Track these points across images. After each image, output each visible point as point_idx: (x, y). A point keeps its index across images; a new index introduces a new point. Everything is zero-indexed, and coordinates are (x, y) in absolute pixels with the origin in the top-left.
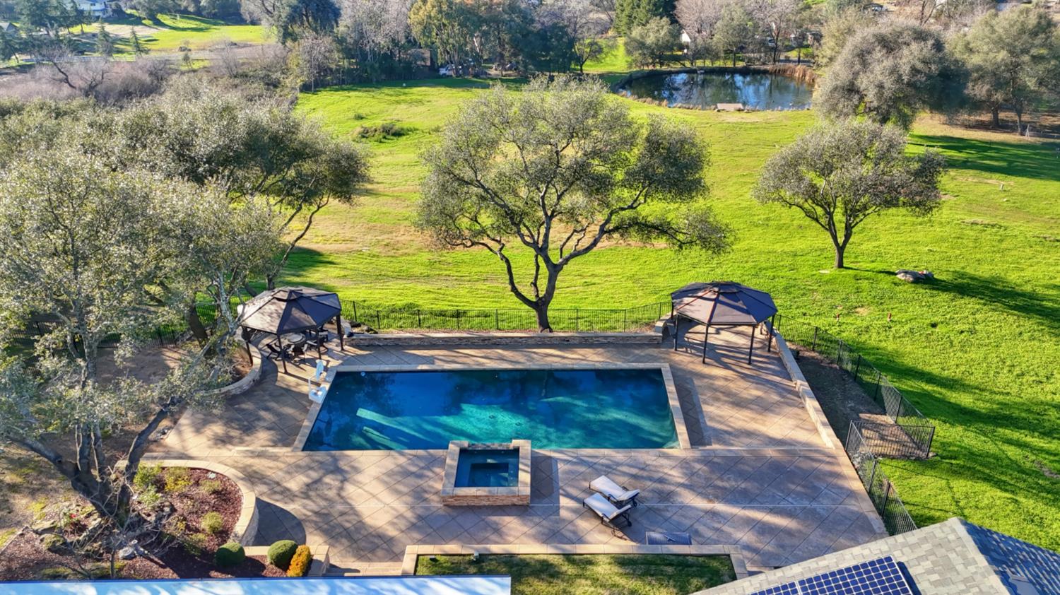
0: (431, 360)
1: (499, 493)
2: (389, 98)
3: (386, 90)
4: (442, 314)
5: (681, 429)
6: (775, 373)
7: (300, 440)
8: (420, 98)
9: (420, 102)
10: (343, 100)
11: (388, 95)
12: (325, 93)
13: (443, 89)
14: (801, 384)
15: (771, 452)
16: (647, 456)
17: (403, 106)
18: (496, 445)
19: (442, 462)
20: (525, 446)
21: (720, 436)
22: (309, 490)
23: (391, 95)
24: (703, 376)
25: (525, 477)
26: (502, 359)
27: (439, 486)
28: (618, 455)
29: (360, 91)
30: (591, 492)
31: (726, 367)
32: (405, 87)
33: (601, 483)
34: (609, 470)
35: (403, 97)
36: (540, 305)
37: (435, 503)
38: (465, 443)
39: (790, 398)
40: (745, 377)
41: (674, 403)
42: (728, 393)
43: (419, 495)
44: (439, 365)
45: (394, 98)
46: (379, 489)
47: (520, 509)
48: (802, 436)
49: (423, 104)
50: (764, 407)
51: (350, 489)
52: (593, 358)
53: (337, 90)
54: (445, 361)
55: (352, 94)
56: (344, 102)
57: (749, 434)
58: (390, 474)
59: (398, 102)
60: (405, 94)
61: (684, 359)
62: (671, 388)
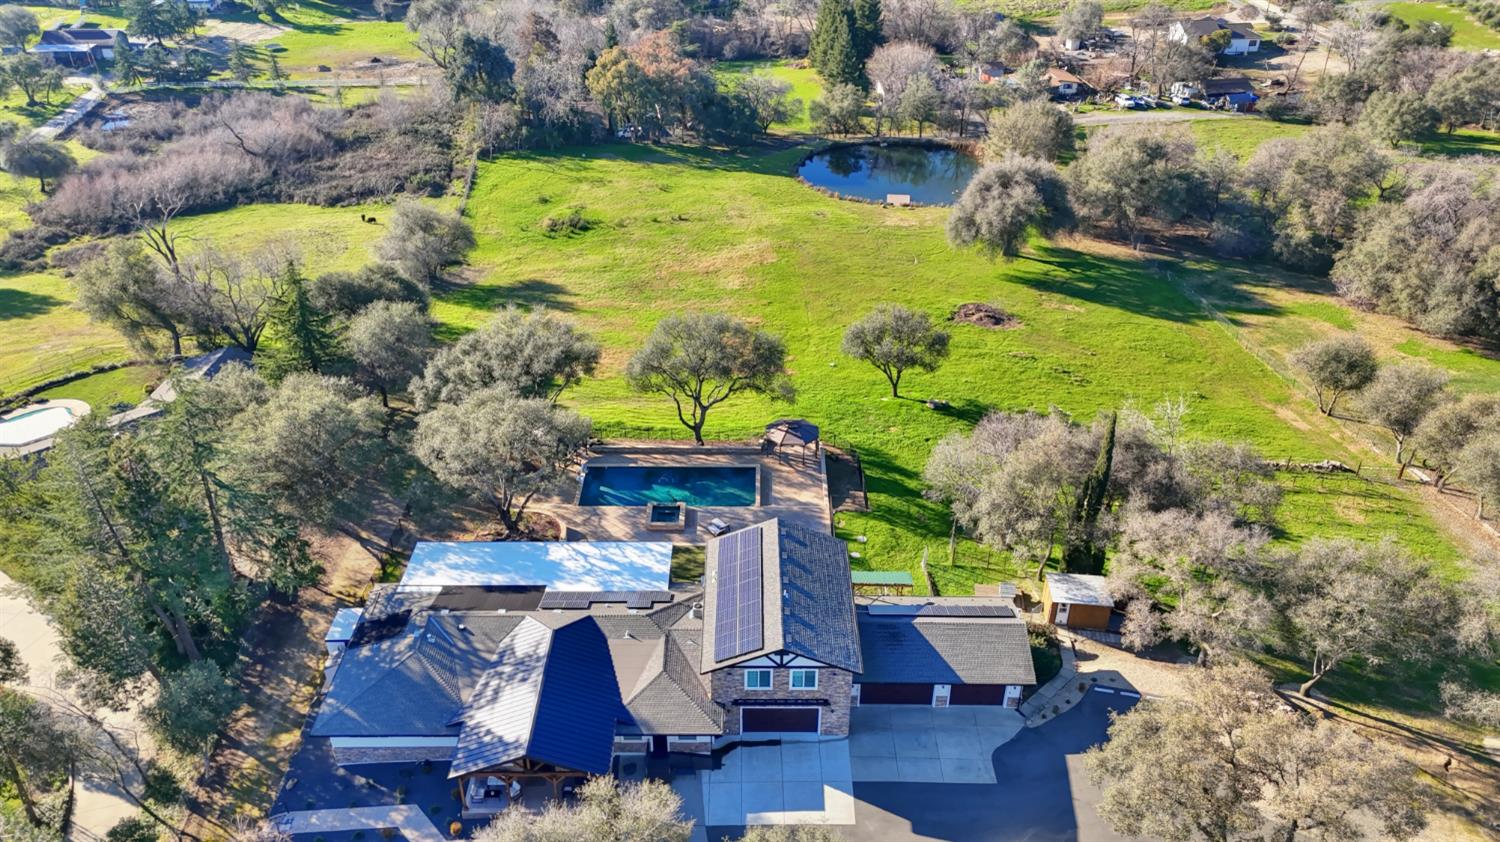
0: (635, 461)
1: (671, 525)
2: (570, 174)
3: (567, 162)
4: (639, 429)
5: (758, 498)
6: (814, 470)
7: (577, 501)
8: (601, 175)
9: (601, 182)
10: (523, 174)
11: (568, 169)
12: (503, 161)
13: (623, 162)
14: (824, 476)
15: (796, 508)
16: (740, 510)
17: (585, 186)
18: (670, 504)
19: (645, 511)
20: (683, 505)
21: (777, 501)
22: (585, 522)
23: (572, 170)
24: (777, 470)
25: (682, 517)
26: (673, 460)
27: (644, 521)
28: (726, 509)
29: (539, 161)
30: (711, 524)
31: (791, 466)
32: (585, 159)
33: (716, 521)
34: (720, 515)
35: (584, 174)
36: (697, 428)
37: (643, 529)
38: (655, 503)
39: (817, 481)
40: (798, 471)
41: (758, 484)
42: (787, 479)
43: (634, 525)
44: (641, 464)
45: (574, 174)
46: (617, 523)
47: (680, 532)
48: (816, 501)
49: (605, 185)
50: (802, 486)
51: (604, 523)
52: (722, 461)
53: (515, 158)
54: (644, 462)
55: (533, 164)
56: (526, 177)
57: (790, 500)
58: (621, 516)
59: (579, 180)
60: (586, 169)
61: (769, 461)
62: (758, 477)
